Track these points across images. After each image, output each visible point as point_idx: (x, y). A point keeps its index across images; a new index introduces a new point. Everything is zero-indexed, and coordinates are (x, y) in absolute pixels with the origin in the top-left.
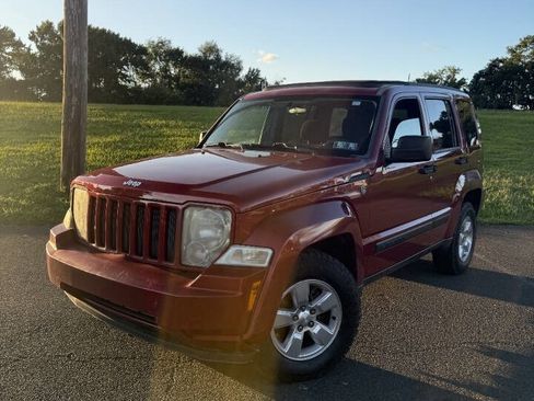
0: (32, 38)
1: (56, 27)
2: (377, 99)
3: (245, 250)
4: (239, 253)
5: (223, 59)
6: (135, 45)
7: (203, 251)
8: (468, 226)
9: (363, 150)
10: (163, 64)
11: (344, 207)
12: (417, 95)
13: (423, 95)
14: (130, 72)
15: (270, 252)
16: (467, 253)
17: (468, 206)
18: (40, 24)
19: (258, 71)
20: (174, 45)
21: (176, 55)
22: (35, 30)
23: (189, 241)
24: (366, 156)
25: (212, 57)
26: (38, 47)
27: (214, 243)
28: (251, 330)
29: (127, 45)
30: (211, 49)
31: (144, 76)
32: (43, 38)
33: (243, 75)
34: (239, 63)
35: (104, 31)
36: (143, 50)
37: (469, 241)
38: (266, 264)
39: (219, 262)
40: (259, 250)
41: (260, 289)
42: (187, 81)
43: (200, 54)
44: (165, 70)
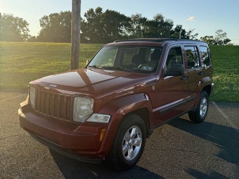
0: (85, 16)
1: (94, 11)
2: (162, 48)
3: (99, 115)
4: (97, 117)
5: (165, 21)
6: (126, 17)
7: (82, 115)
8: (204, 101)
9: (154, 71)
10: (138, 25)
11: (145, 95)
12: (180, 45)
13: (183, 45)
14: (123, 29)
15: (109, 116)
16: (205, 113)
17: (205, 93)
18: (88, 10)
19: (181, 26)
20: (143, 17)
21: (143, 21)
22: (87, 13)
23: (76, 111)
24: (156, 73)
25: (159, 21)
26: (87, 19)
27: (86, 112)
28: (101, 149)
29: (123, 17)
30: (160, 17)
31: (129, 31)
32: (89, 16)
33: (174, 28)
34: (172, 23)
35: (113, 11)
36: (129, 19)
37: (205, 107)
38: (108, 122)
39: (88, 120)
40: (105, 115)
41: (105, 132)
42: (147, 32)
43: (154, 19)
44: (139, 27)
